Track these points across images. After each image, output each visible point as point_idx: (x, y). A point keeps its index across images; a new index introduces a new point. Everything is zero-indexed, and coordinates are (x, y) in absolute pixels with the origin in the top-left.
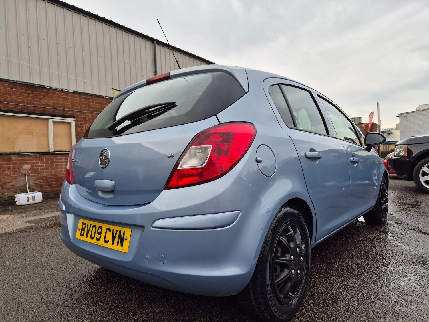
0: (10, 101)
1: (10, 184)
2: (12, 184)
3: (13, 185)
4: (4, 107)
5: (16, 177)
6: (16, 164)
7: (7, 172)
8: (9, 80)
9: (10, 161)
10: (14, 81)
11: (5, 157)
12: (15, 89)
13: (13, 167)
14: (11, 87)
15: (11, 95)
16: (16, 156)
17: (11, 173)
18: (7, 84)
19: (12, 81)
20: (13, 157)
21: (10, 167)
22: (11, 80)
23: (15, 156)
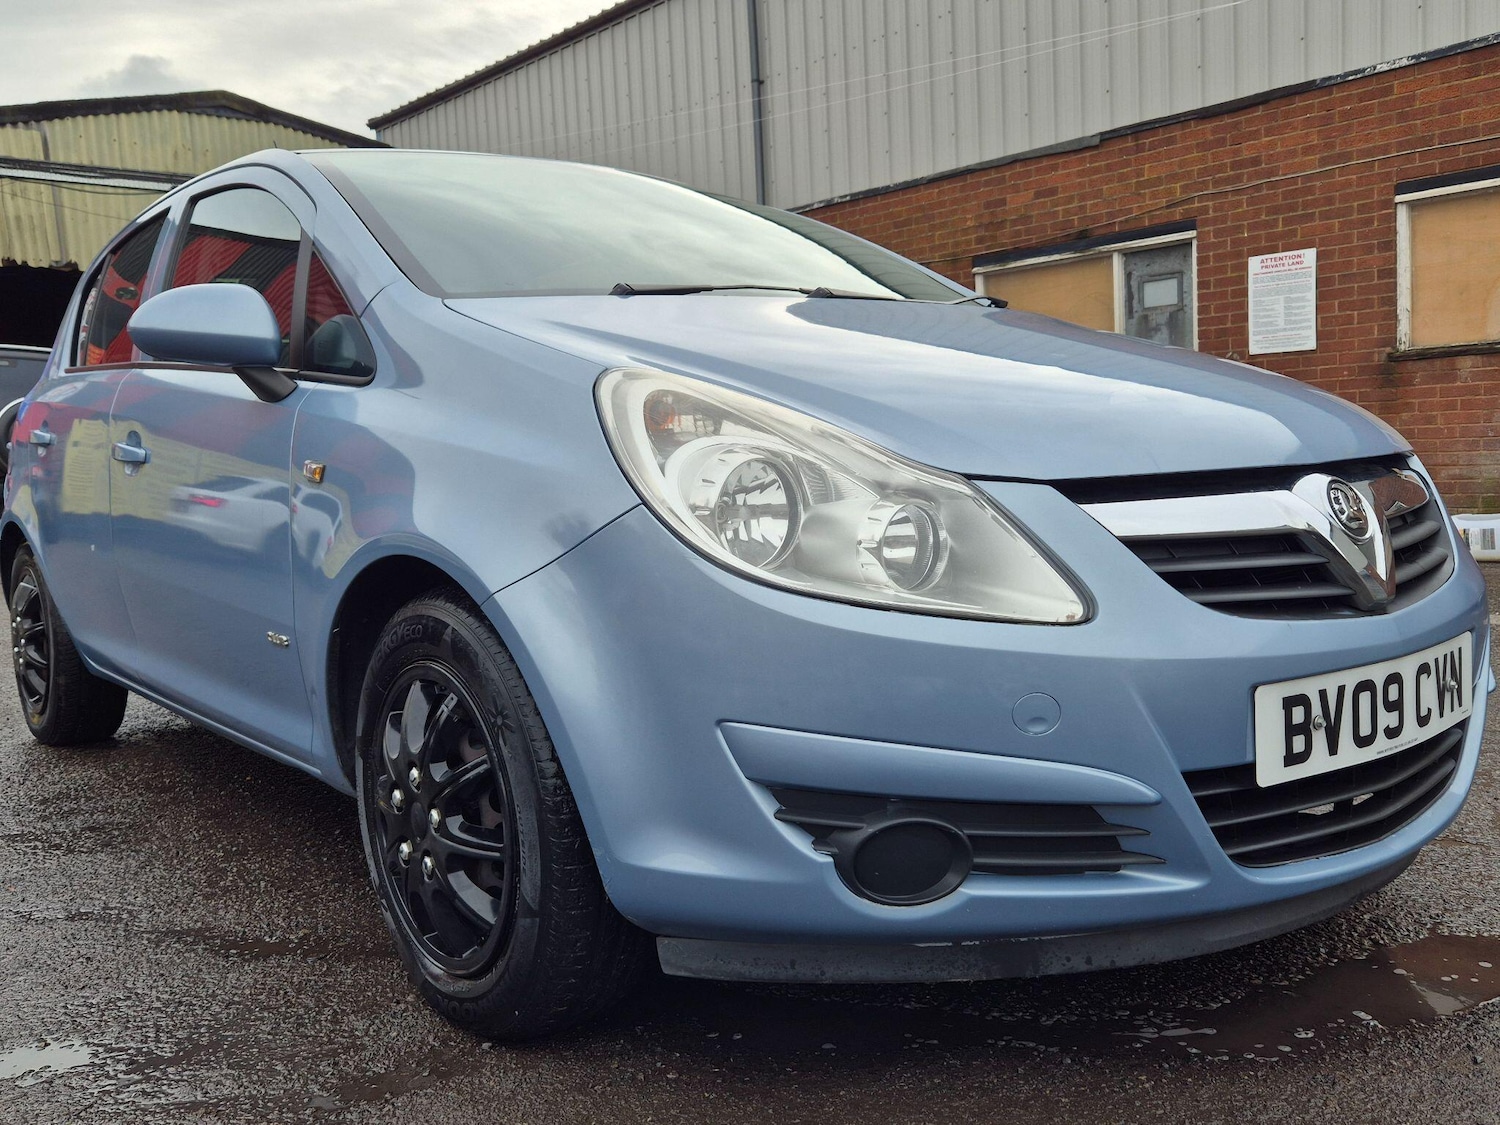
0: (1465, 133)
1: (1451, 472)
2: (1457, 471)
3: (1461, 477)
4: (1441, 164)
5: (1473, 446)
6: (1474, 391)
7: (1440, 423)
8: (1467, 43)
9: (1455, 381)
10: (1485, 39)
11: (1438, 363)
12: (1487, 73)
13: (1466, 405)
14: (1472, 72)
15: (1468, 104)
16: (1479, 357)
17: (1453, 428)
18: (1459, 65)
19: (1476, 46)
20: (1466, 364)
21: (1451, 406)
22: (1475, 41)
23: (1473, 357)
